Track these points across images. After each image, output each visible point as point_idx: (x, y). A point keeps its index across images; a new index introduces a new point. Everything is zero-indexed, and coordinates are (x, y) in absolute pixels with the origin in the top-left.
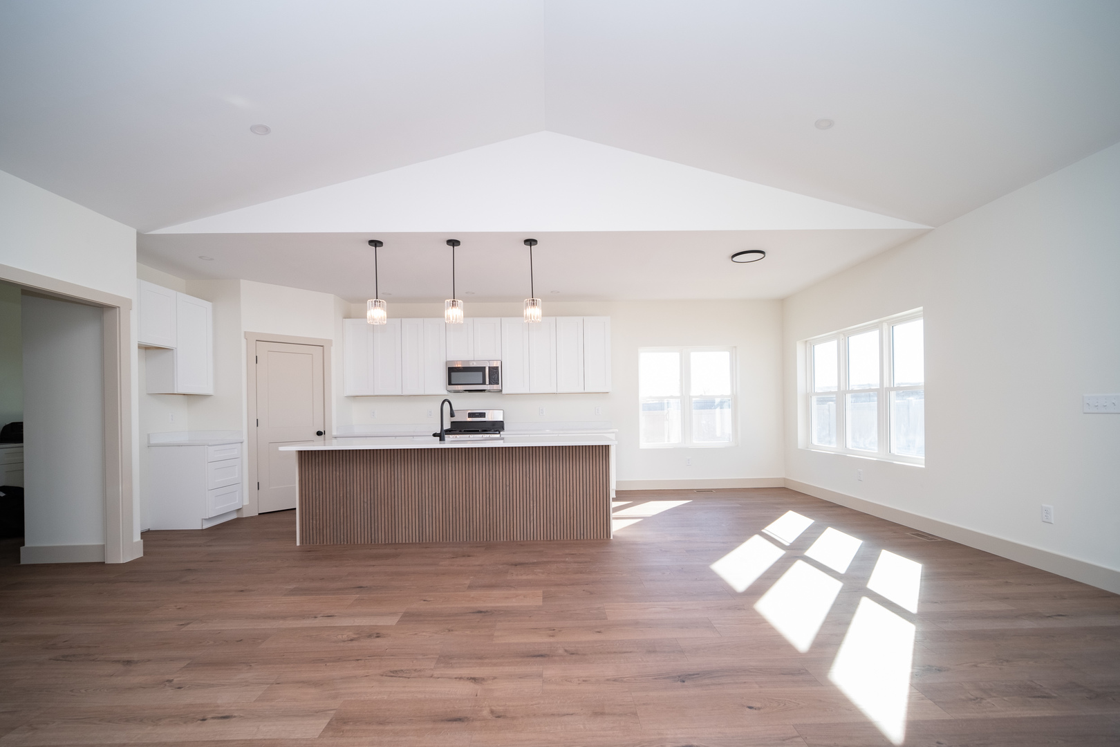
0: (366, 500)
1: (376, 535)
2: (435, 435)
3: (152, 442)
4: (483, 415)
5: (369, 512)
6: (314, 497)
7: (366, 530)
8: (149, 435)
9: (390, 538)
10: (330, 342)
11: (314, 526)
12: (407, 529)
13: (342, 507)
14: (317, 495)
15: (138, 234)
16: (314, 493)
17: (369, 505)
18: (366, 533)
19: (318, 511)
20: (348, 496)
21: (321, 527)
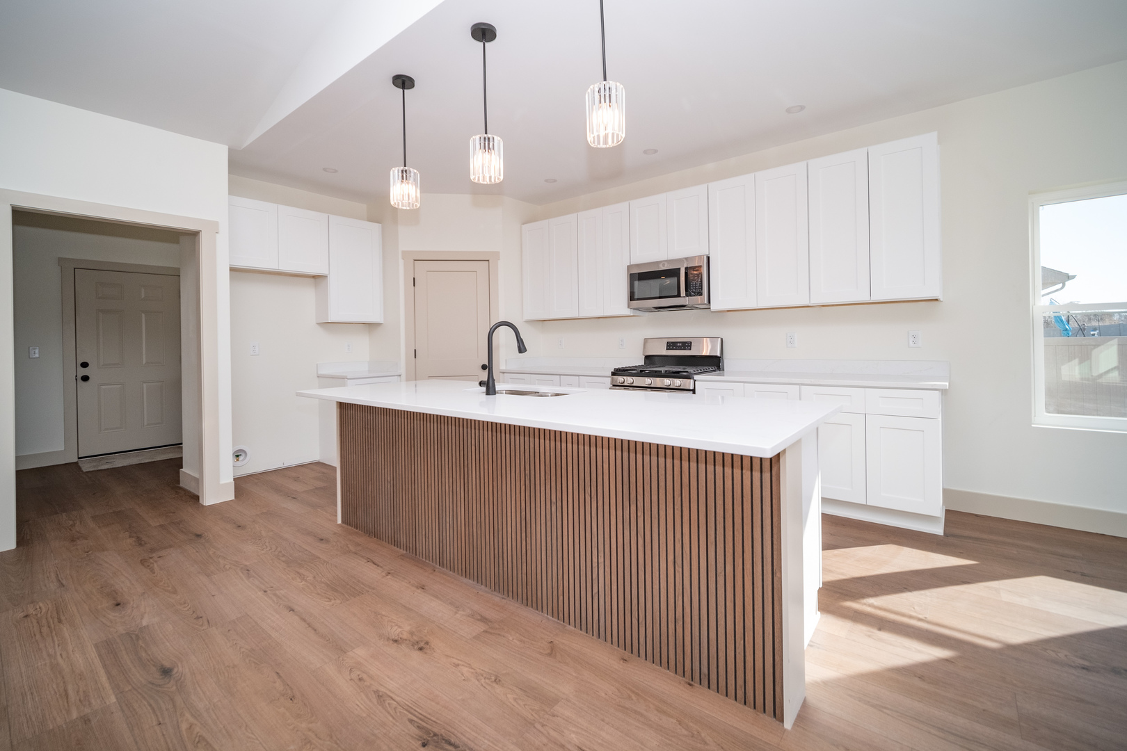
3: (319, 373)
4: (686, 345)
8: (317, 365)
10: (497, 254)
15: (229, 149)
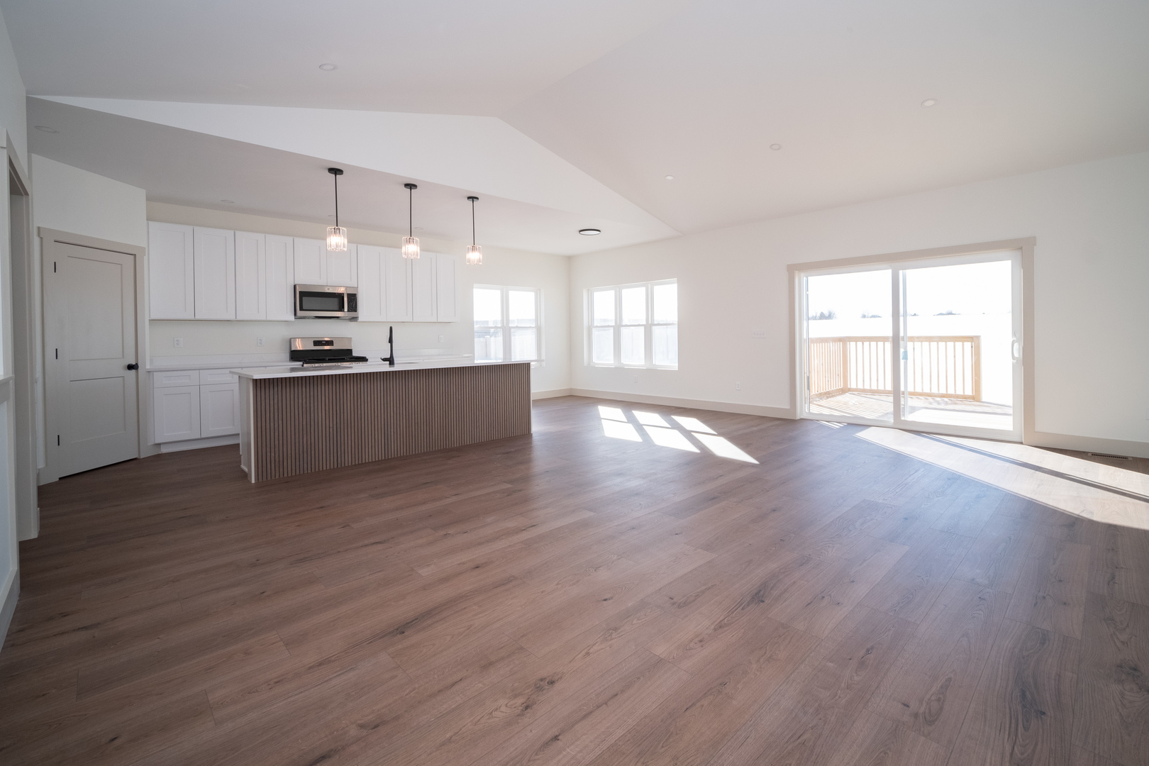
0: (331, 425)
1: (343, 458)
2: (385, 360)
4: (330, 343)
5: (335, 437)
6: (272, 428)
7: (332, 455)
9: (357, 459)
11: (273, 459)
12: (373, 448)
13: (305, 436)
14: (276, 426)
16: (272, 424)
17: (335, 430)
18: (332, 458)
19: (277, 443)
20: (312, 423)
21: (281, 459)
